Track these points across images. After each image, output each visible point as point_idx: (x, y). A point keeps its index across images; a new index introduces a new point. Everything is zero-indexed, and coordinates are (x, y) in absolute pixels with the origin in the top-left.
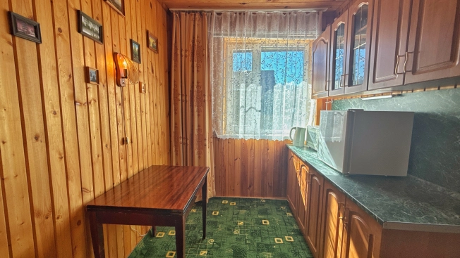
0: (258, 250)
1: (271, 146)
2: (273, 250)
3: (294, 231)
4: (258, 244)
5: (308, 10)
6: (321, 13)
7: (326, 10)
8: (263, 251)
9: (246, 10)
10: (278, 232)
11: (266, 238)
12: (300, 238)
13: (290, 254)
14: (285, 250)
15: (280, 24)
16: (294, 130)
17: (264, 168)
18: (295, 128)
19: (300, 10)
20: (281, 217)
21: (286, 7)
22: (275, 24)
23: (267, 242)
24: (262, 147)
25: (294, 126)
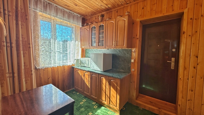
0: (78, 110)
1: (66, 68)
2: (83, 107)
3: (83, 97)
4: (76, 109)
5: (78, 15)
6: (82, 17)
7: (83, 17)
8: (80, 109)
9: (53, 4)
10: (79, 101)
11: (77, 105)
12: (87, 98)
13: (88, 104)
14: (86, 104)
15: (68, 16)
16: (75, 60)
17: (63, 78)
18: (76, 59)
19: (75, 14)
20: (76, 96)
21: (71, 11)
22: (66, 15)
23: (79, 106)
24: (62, 69)
25: (75, 59)
